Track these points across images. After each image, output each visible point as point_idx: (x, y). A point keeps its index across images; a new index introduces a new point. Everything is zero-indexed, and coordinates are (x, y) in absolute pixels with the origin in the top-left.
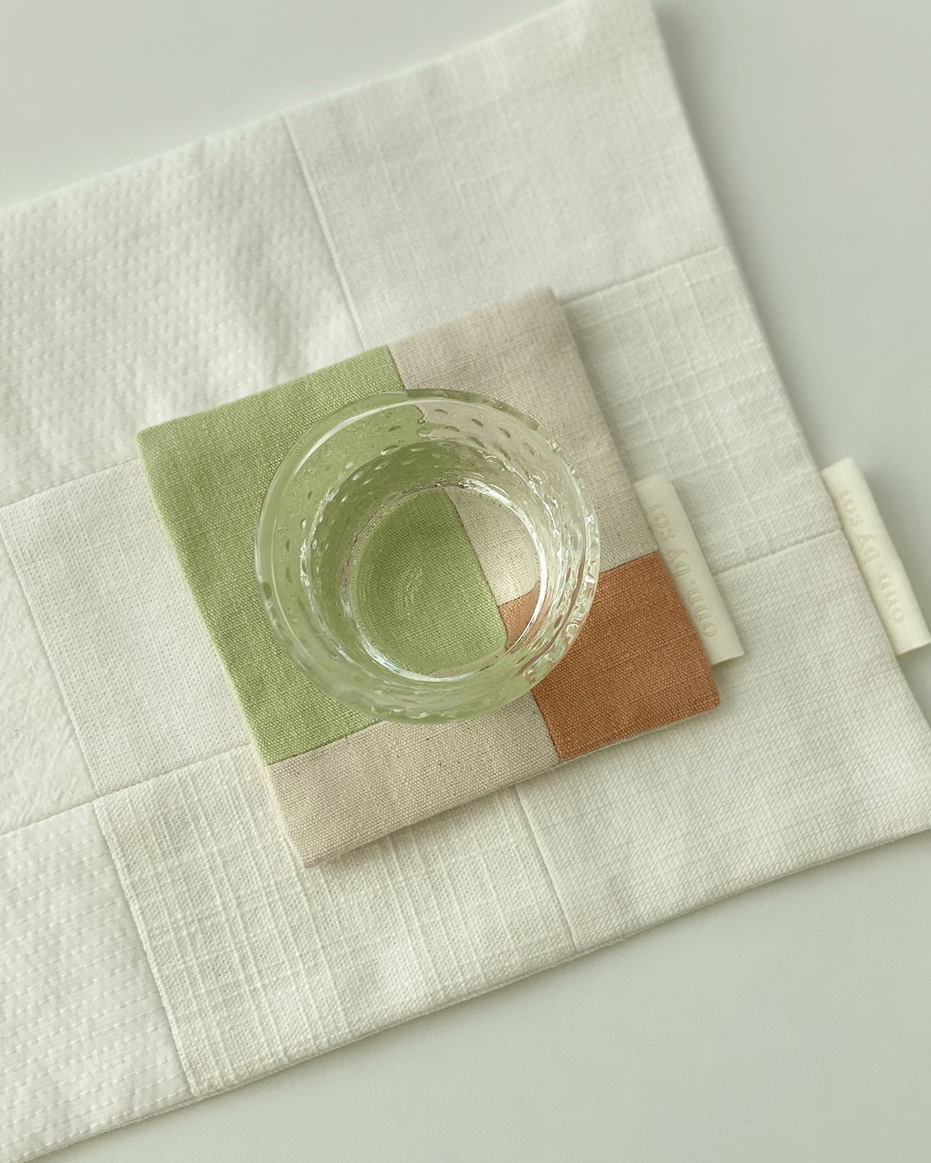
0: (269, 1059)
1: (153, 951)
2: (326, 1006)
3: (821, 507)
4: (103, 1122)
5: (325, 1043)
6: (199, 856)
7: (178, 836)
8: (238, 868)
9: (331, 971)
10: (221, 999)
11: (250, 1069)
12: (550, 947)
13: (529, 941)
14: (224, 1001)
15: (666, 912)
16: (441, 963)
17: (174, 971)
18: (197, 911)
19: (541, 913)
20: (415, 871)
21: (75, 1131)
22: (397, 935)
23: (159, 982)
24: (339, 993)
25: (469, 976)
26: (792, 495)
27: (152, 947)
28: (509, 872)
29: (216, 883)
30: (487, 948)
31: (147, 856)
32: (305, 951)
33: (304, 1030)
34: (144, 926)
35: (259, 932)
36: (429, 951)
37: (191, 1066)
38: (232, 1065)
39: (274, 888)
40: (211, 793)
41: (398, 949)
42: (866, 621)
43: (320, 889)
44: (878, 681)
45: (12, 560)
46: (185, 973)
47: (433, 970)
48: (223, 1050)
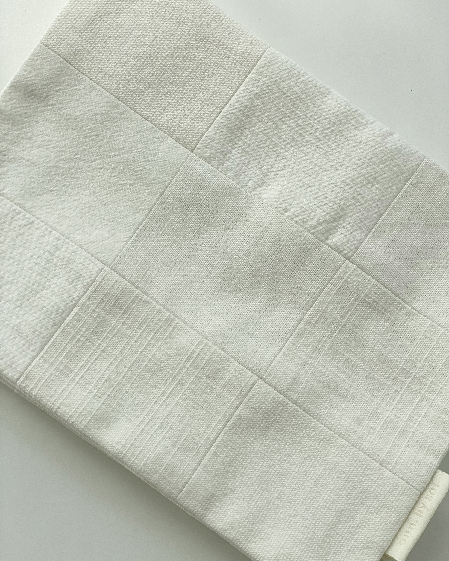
0: (50, 403)
1: (63, 329)
2: (87, 412)
3: (423, 478)
5: (71, 421)
6: (112, 322)
7: (115, 309)
8: (117, 341)
9: (102, 405)
10: (62, 369)
11: (42, 399)
12: (170, 487)
13: (167, 477)
15: (215, 526)
16: (134, 447)
17: (61, 343)
18: (90, 336)
19: (181, 474)
20: (163, 412)
22: (133, 421)
23: (52, 340)
24: (95, 414)
25: (136, 462)
26: (419, 463)
27: (64, 327)
28: (188, 450)
29: (106, 336)
30: (153, 461)
31: (99, 302)
32: (102, 389)
33: (71, 409)
34: (70, 319)
35: (98, 366)
36: (136, 439)
37: (28, 374)
38: (39, 391)
39: (119, 360)
41: (128, 426)
42: (390, 530)
43: (131, 379)
44: (369, 552)
45: (178, 173)
46: (63, 347)
47: (129, 446)
48: (42, 383)
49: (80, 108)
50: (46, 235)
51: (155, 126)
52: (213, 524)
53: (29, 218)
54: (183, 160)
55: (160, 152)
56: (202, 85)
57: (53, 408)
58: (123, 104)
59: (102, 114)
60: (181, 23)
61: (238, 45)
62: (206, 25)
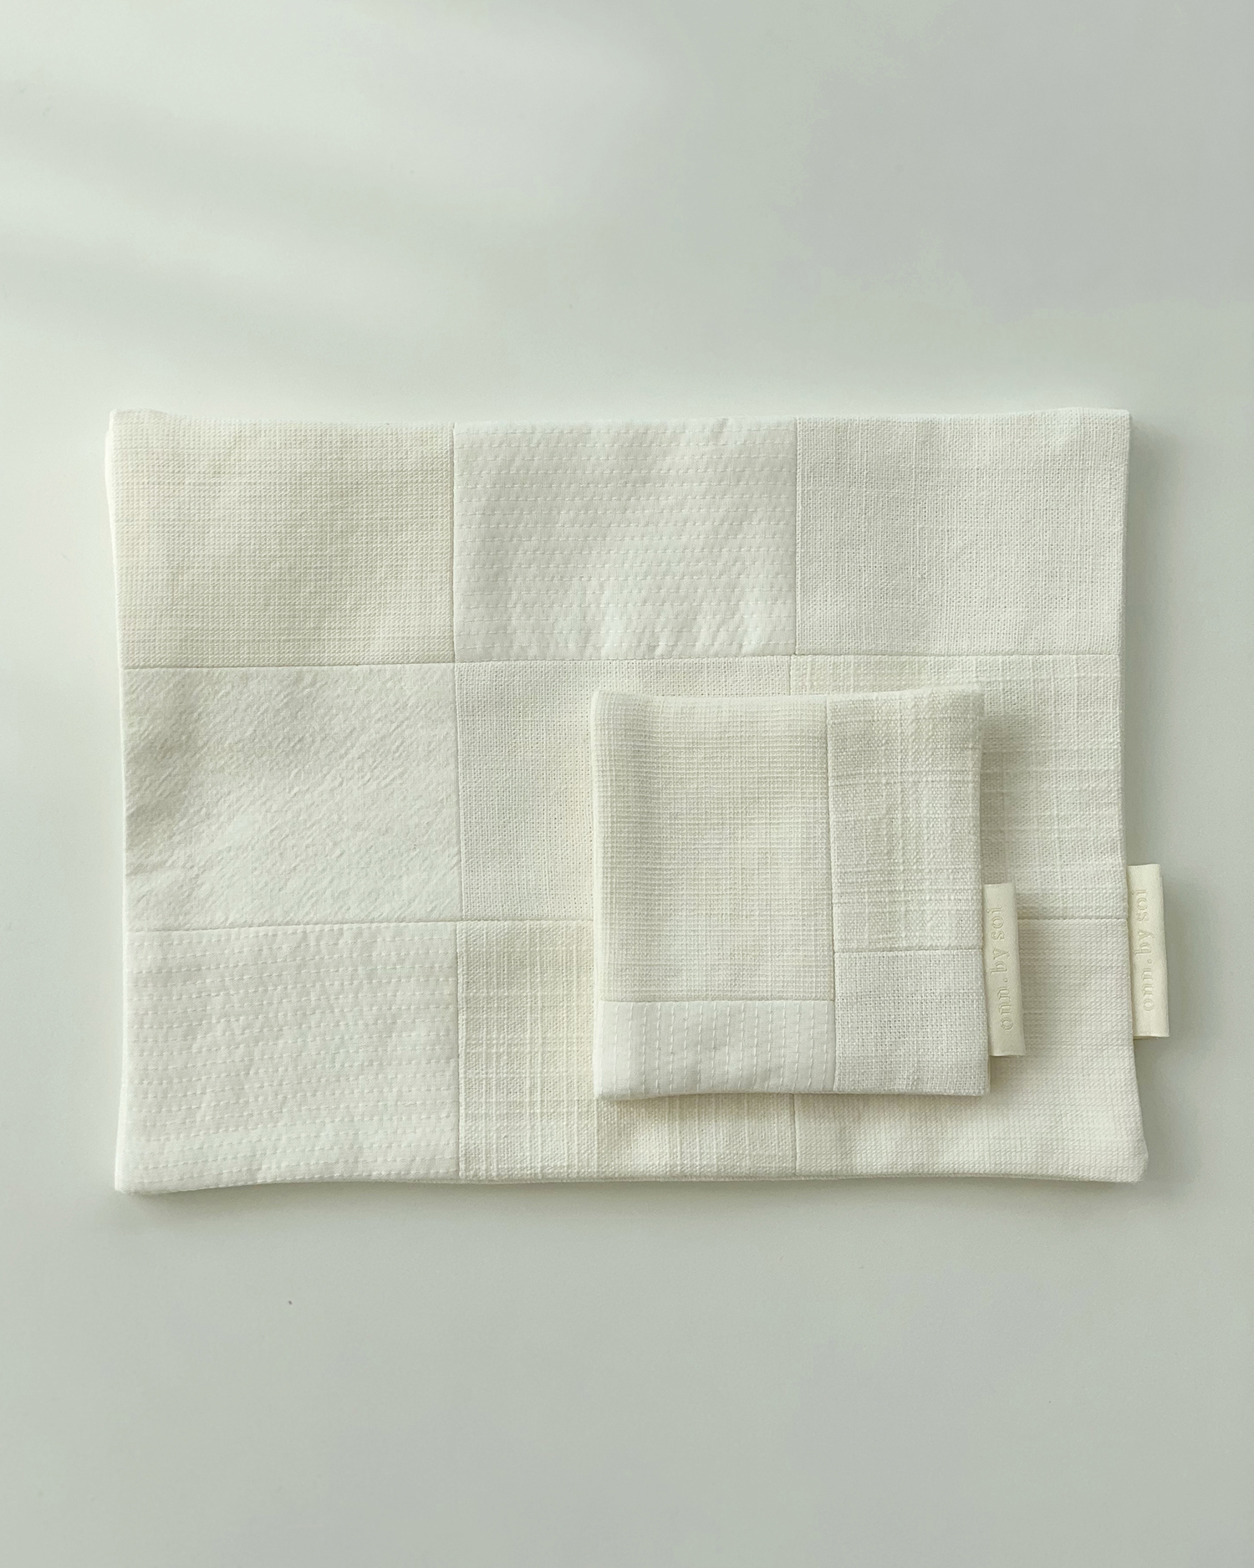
0: (527, 1171)
1: (466, 1056)
2: (586, 1146)
3: (1116, 896)
4: (383, 1173)
5: (574, 1173)
6: (525, 994)
7: (514, 973)
8: (552, 1015)
10: (505, 1111)
11: (510, 1172)
12: (776, 1163)
14: (507, 1113)
15: (876, 1168)
17: (477, 1077)
18: (509, 1037)
21: (360, 1172)
23: (462, 1081)
24: (598, 1140)
25: (705, 1163)
26: (1096, 878)
27: (465, 1052)
29: (531, 1020)
31: (485, 980)
33: (562, 1157)
34: (465, 1034)
35: (552, 1070)
37: (465, 1154)
38: (498, 1165)
40: (551, 949)
42: (1119, 1000)
44: (1110, 1051)
45: (457, 708)
46: (484, 1082)
47: (679, 1148)
48: (495, 1150)
49: (247, 719)
50: (338, 939)
51: (373, 664)
52: (871, 1168)
53: (294, 933)
54: (451, 685)
55: (410, 697)
56: (397, 554)
57: (536, 1174)
58: (305, 668)
59: (287, 704)
60: (301, 488)
61: (407, 458)
62: (339, 462)
